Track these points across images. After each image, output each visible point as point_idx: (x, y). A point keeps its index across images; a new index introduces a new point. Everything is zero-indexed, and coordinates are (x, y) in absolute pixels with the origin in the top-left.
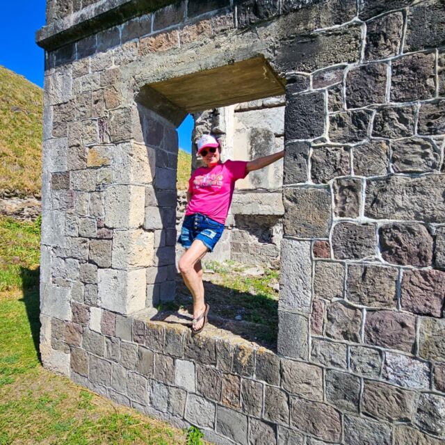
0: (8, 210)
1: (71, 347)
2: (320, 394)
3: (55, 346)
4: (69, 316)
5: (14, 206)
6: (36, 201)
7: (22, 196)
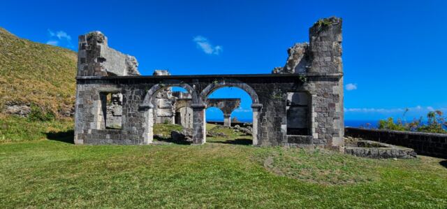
0: (11, 111)
1: (83, 138)
2: (126, 134)
3: (79, 138)
4: (83, 132)
5: (15, 110)
6: (27, 107)
7: (19, 105)
